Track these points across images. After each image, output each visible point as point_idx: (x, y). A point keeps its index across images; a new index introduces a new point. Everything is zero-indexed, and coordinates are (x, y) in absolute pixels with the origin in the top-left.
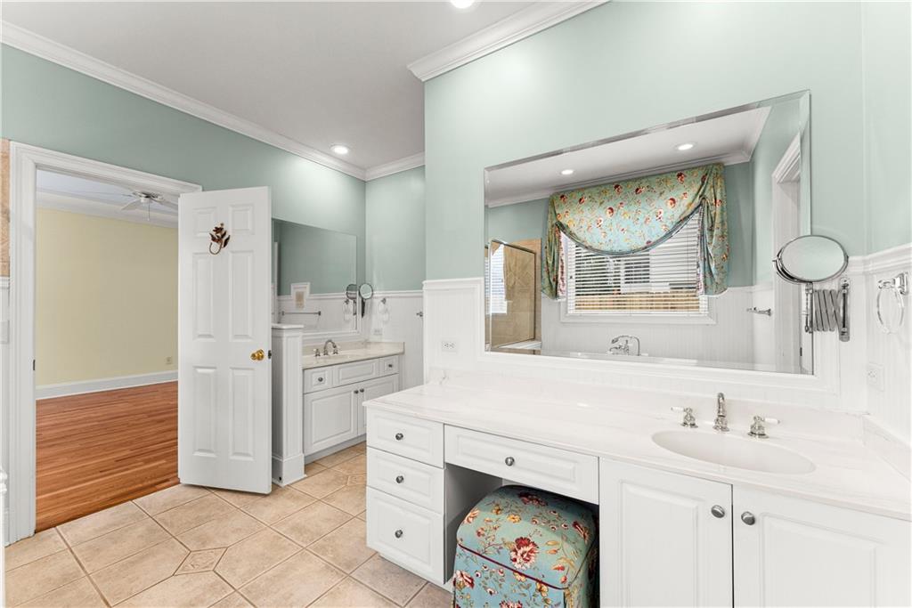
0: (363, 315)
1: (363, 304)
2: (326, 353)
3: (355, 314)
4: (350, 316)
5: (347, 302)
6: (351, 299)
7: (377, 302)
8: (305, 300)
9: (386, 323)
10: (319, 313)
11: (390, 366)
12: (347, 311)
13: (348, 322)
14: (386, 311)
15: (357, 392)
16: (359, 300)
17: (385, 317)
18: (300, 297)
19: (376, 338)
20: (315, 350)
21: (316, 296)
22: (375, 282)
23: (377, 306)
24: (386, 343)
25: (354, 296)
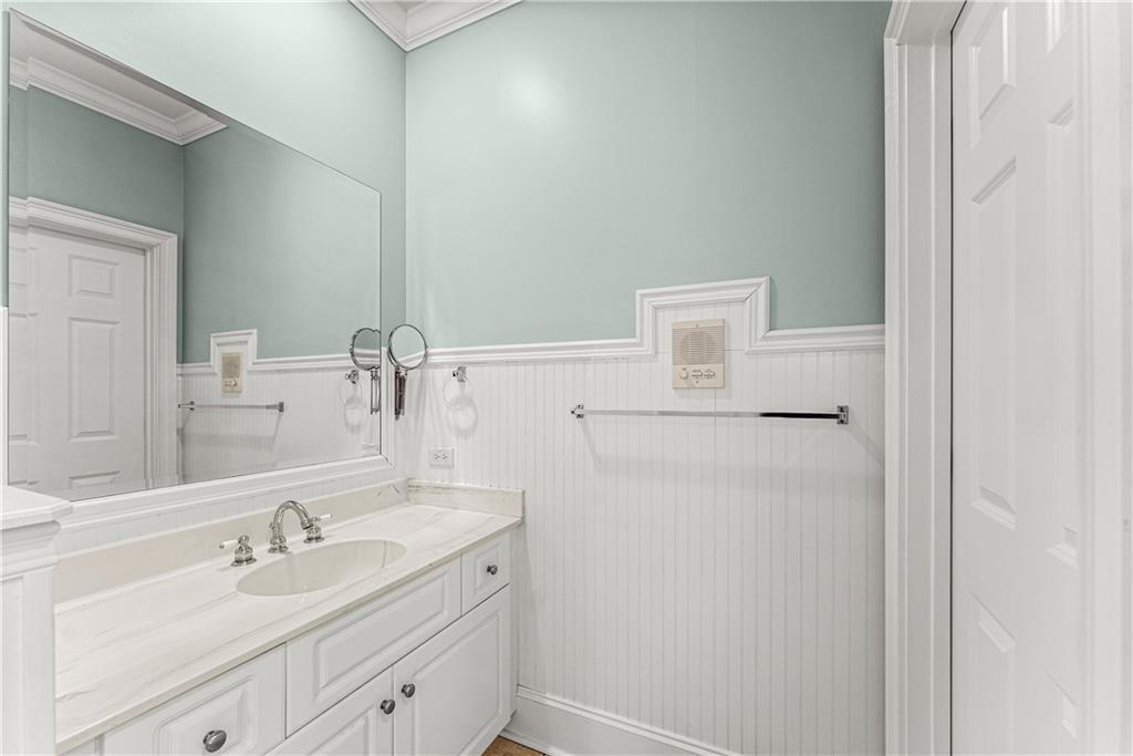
0: (398, 412)
1: (400, 382)
2: (279, 547)
3: (376, 409)
4: (360, 415)
5: (353, 377)
6: (369, 368)
7: (440, 377)
8: (244, 373)
9: (463, 434)
10: (281, 407)
11: (491, 570)
12: (352, 401)
13: (355, 429)
14: (466, 401)
15: (388, 708)
16: (387, 374)
17: (464, 419)
18: (231, 366)
19: (438, 477)
20: (232, 543)
21: (270, 363)
22: (432, 326)
23: (437, 389)
24: (465, 490)
25: (375, 362)
